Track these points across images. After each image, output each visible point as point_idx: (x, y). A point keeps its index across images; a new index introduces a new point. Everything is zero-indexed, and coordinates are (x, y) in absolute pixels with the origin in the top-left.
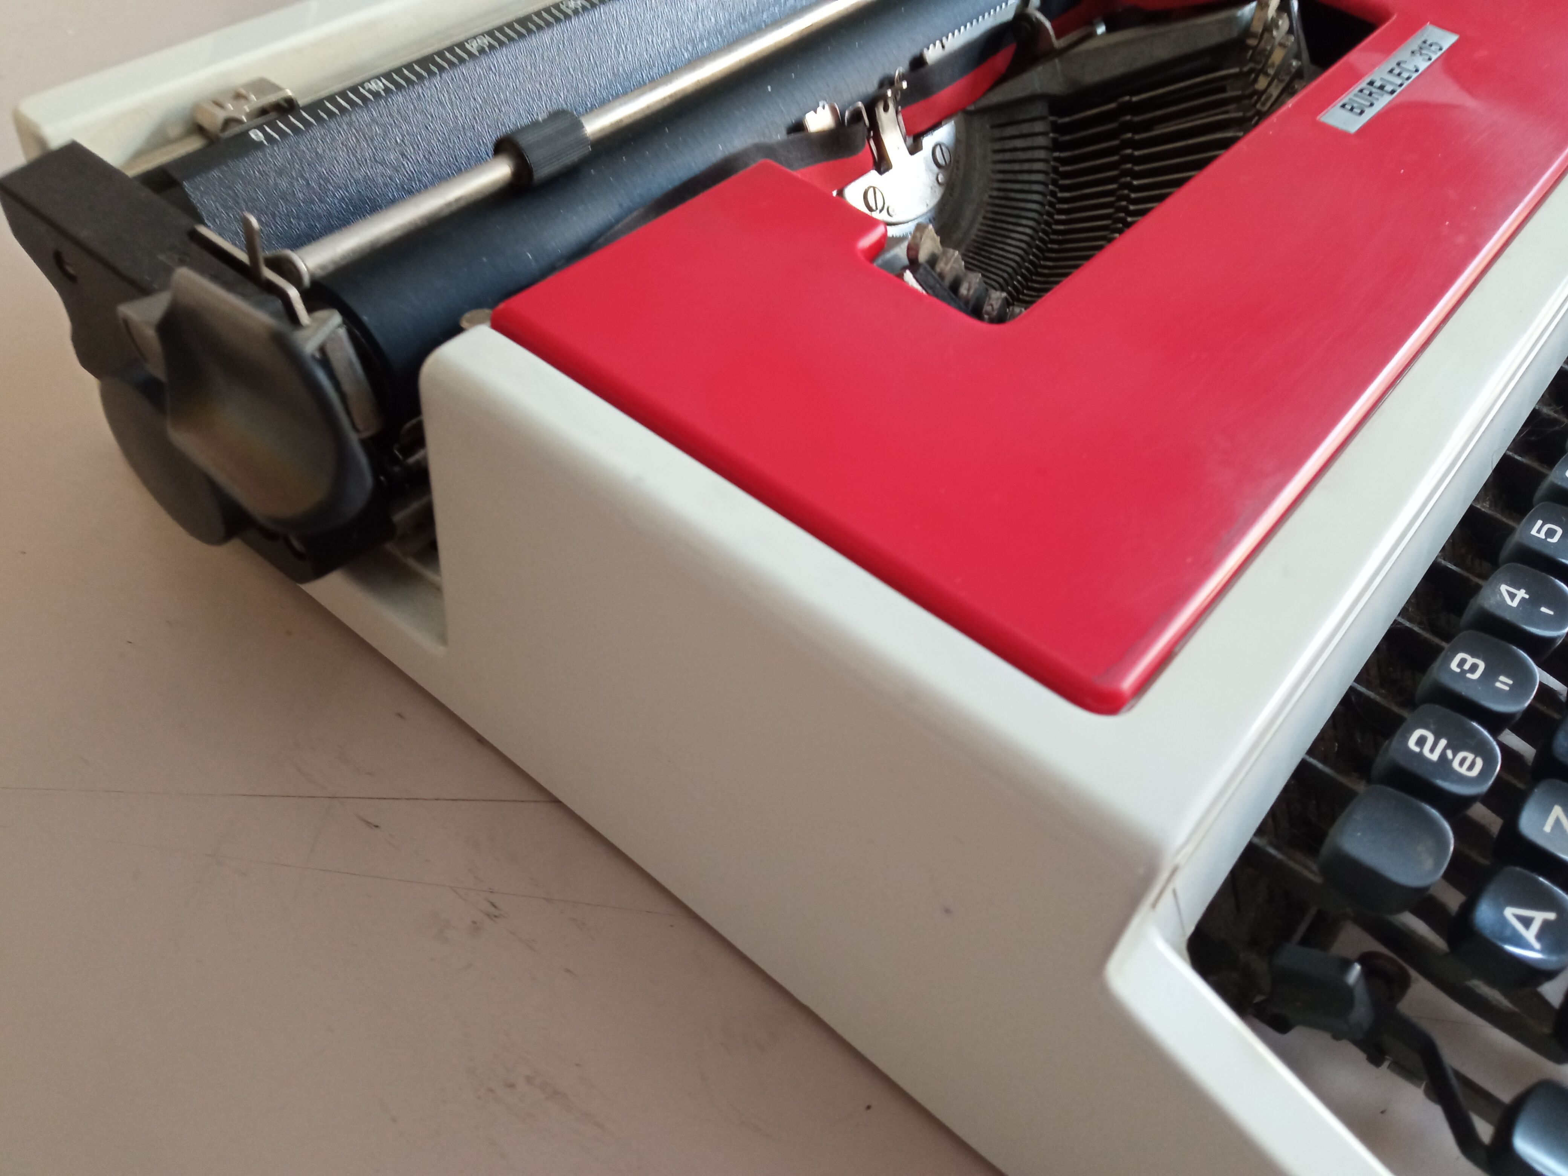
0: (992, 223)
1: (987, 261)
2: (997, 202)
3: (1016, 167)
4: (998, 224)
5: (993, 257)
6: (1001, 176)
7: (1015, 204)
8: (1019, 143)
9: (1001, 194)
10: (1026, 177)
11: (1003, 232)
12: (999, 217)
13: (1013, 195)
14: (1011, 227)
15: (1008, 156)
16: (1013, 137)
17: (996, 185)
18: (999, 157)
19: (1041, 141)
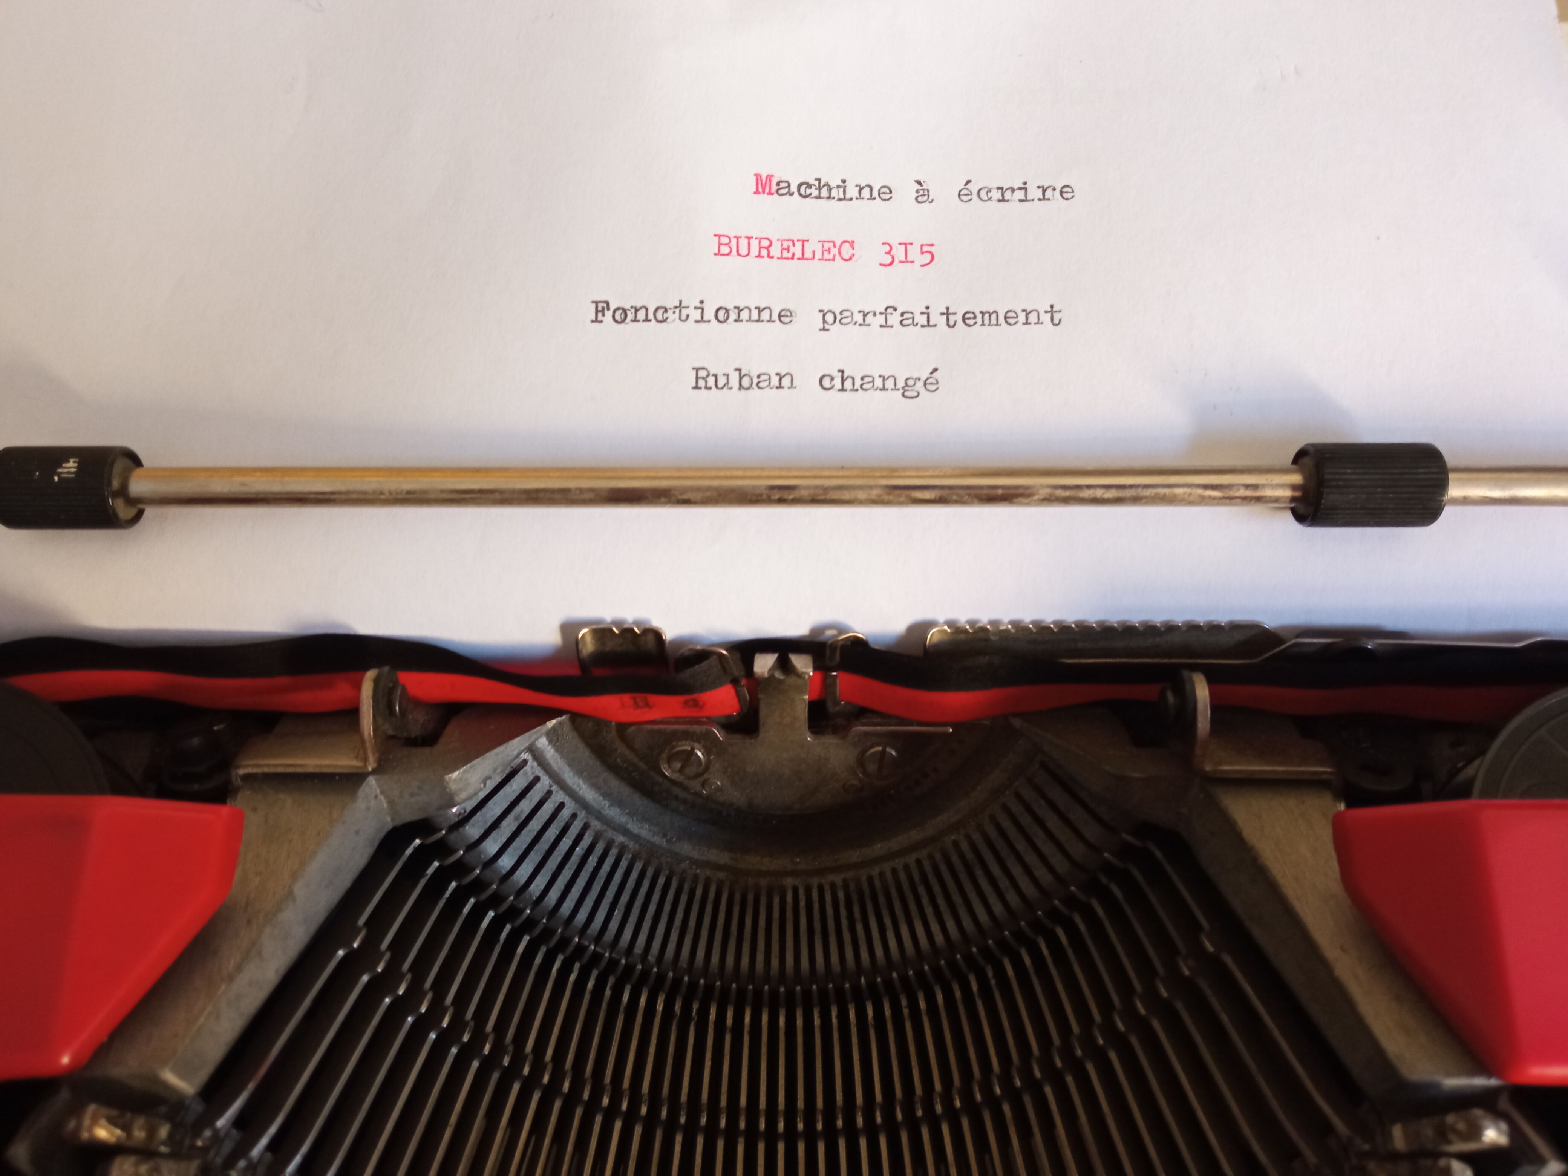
0: (917, 878)
1: (845, 924)
2: (955, 859)
3: (1021, 845)
4: (922, 890)
5: (859, 927)
6: (993, 834)
7: (969, 888)
8: (1053, 822)
9: (970, 856)
10: (1016, 870)
11: (913, 907)
12: (933, 881)
13: (979, 873)
14: (929, 911)
15: (1026, 820)
16: (1052, 805)
17: (977, 837)
18: (1017, 809)
19: (1078, 850)
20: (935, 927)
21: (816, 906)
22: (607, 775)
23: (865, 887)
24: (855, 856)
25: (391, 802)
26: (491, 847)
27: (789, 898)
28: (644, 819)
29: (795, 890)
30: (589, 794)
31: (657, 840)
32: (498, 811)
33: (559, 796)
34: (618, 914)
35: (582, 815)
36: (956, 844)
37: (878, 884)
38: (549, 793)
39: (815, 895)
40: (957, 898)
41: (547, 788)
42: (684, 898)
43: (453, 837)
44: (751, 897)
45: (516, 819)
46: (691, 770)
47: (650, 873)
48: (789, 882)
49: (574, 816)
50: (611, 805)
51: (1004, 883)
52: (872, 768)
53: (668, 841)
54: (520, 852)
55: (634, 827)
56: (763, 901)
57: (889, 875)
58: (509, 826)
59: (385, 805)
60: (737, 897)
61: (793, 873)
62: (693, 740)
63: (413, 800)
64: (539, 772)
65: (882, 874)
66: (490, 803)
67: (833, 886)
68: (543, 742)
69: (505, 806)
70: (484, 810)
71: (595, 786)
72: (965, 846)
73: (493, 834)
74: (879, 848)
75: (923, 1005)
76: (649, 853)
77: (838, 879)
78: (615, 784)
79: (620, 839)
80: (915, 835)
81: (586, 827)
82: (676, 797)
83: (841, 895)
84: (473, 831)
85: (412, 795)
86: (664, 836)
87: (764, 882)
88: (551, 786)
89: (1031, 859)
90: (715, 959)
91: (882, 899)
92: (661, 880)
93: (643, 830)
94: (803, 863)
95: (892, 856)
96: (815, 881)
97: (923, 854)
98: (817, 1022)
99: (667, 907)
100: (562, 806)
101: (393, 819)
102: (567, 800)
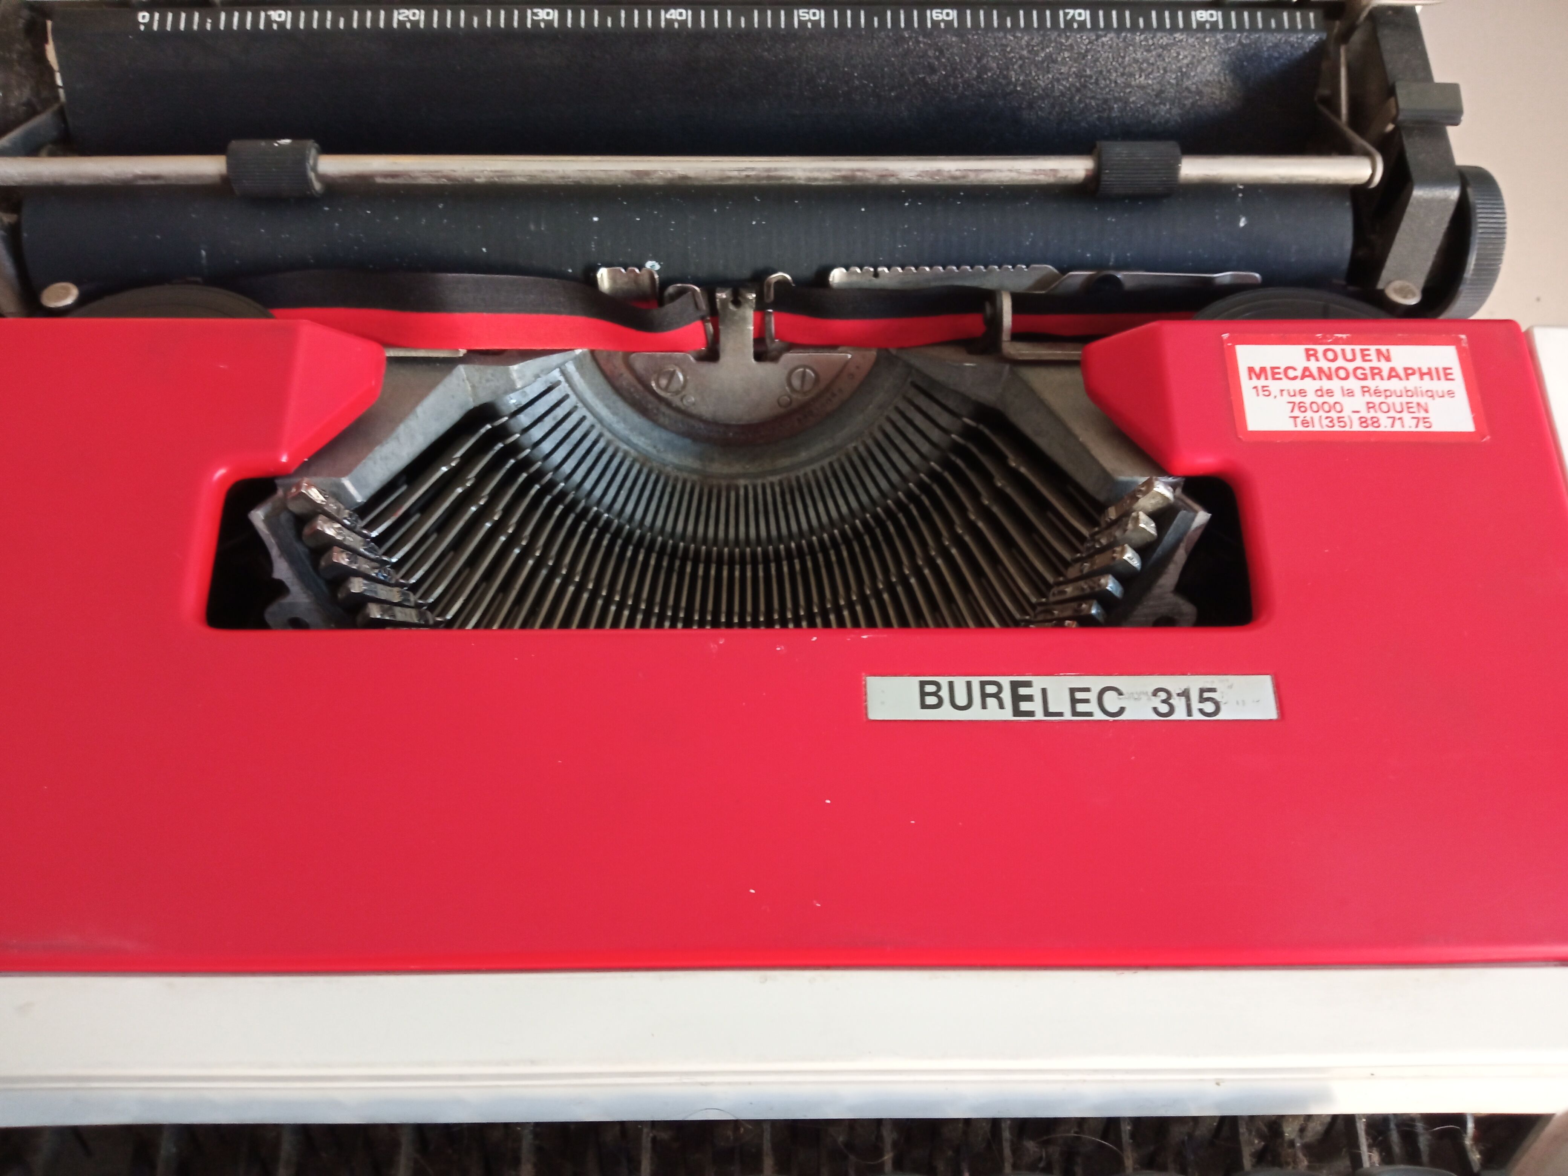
0: (829, 474)
1: (780, 506)
2: (855, 458)
3: (898, 440)
5: (790, 508)
6: (880, 437)
7: (864, 474)
8: (919, 420)
9: (865, 454)
10: (895, 457)
11: (826, 491)
12: (840, 474)
13: (871, 464)
14: (837, 493)
15: (901, 423)
16: (919, 409)
17: (870, 442)
18: (895, 417)
19: (935, 435)
20: (841, 502)
21: (760, 497)
22: (615, 397)
23: (794, 483)
24: (785, 462)
25: (473, 387)
26: (537, 433)
27: (742, 492)
28: (641, 434)
29: (746, 488)
30: (604, 412)
31: (650, 449)
32: (542, 411)
33: (582, 411)
34: (623, 494)
35: (598, 427)
36: (856, 449)
37: (803, 481)
38: (575, 408)
39: (760, 491)
40: (856, 482)
41: (573, 404)
42: (669, 489)
43: (513, 422)
44: (715, 491)
45: (554, 418)
46: (675, 386)
47: (645, 471)
48: (742, 482)
49: (592, 426)
50: (618, 422)
51: (886, 466)
52: (796, 383)
53: (658, 451)
54: (557, 441)
55: (635, 439)
56: (724, 494)
57: (810, 475)
58: (549, 422)
59: (469, 388)
60: (706, 491)
61: (744, 476)
62: (676, 365)
63: (488, 385)
64: (570, 392)
65: (806, 475)
66: (537, 403)
67: (772, 485)
68: (571, 368)
69: (547, 408)
70: (533, 407)
71: (608, 407)
72: (861, 449)
73: (539, 425)
74: (804, 455)
75: (833, 558)
76: (644, 459)
77: (775, 479)
78: (621, 405)
79: (625, 447)
80: (828, 444)
81: (600, 436)
82: (664, 414)
83: (777, 489)
84: (524, 419)
85: (488, 381)
86: (655, 447)
87: (724, 483)
88: (577, 403)
89: (905, 447)
90: (690, 528)
91: (805, 490)
92: (653, 477)
93: (641, 442)
94: (751, 468)
95: (811, 461)
96: (759, 482)
97: (833, 458)
98: (761, 574)
99: (657, 493)
100: (583, 419)
101: (474, 401)
102: (588, 414)
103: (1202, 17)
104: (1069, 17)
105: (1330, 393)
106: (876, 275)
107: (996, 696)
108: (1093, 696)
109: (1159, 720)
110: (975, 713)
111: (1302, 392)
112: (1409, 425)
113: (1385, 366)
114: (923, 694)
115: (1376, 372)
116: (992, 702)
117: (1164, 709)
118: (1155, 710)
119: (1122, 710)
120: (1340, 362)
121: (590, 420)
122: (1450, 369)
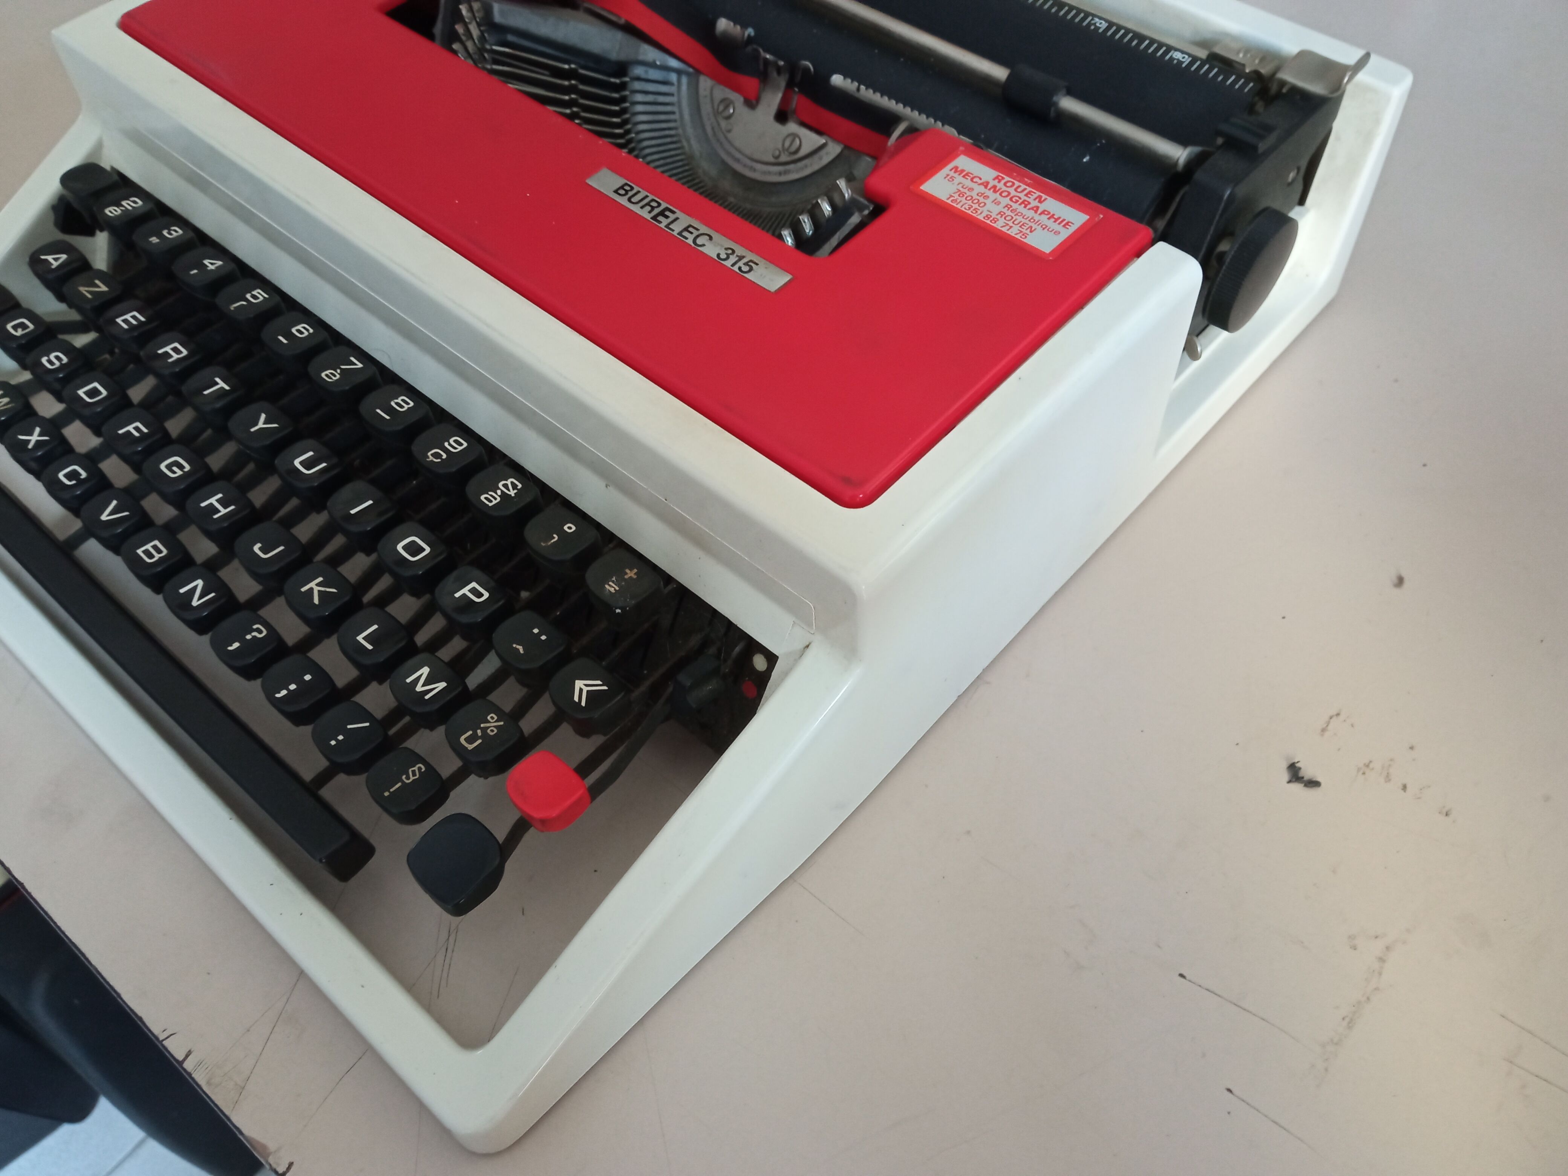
26: (639, 98)
28: (699, 142)
30: (686, 115)
31: (698, 153)
32: (651, 90)
33: (675, 109)
35: (678, 123)
38: (673, 104)
41: (673, 101)
43: (632, 81)
45: (655, 99)
49: (675, 120)
50: (691, 128)
53: (702, 157)
54: (648, 111)
55: (693, 143)
58: (651, 98)
62: (733, 102)
63: (630, 51)
64: (676, 94)
68: (684, 80)
69: (655, 90)
70: (650, 84)
71: (691, 115)
73: (644, 95)
76: (691, 157)
79: (685, 143)
81: (676, 128)
84: (640, 86)
86: (702, 154)
87: (721, 194)
88: (676, 102)
93: (696, 146)
100: (673, 113)
102: (677, 112)
103: (1176, 56)
104: (1093, 22)
105: (987, 197)
106: (858, 89)
107: (653, 208)
108: (696, 233)
109: (716, 260)
110: (636, 209)
111: (971, 189)
112: (1013, 232)
113: (1034, 203)
114: (622, 188)
115: (1025, 204)
116: (648, 208)
117: (723, 256)
118: (718, 255)
119: (704, 245)
120: (1012, 190)
121: (676, 116)
122: (1073, 224)
